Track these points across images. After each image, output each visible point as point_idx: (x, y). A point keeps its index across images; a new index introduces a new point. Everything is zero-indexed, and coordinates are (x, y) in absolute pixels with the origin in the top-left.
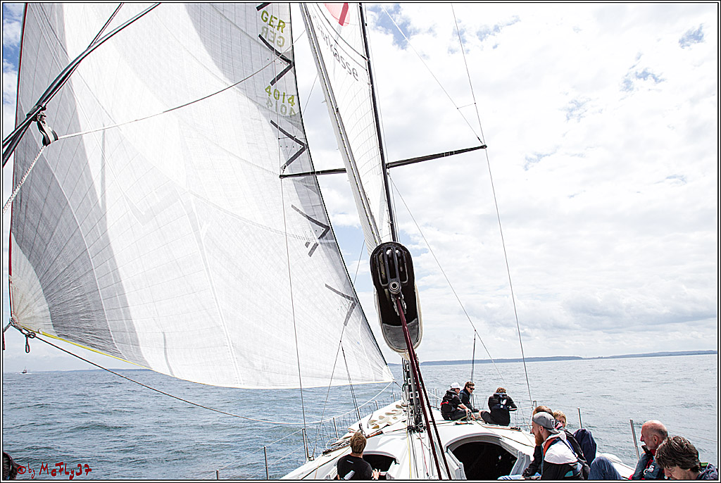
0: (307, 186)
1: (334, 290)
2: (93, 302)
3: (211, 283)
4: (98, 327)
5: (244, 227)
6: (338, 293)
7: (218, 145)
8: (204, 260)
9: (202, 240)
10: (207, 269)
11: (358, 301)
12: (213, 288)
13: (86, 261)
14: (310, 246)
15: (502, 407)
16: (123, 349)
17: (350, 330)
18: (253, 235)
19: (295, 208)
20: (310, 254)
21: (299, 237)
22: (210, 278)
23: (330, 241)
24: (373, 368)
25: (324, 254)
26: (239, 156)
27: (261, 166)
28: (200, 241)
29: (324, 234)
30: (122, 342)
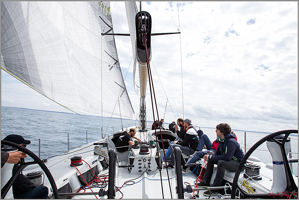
0: (111, 44)
1: (118, 84)
2: (23, 64)
3: (72, 73)
4: (25, 73)
5: (86, 55)
6: (119, 85)
7: (77, 21)
8: (70, 63)
9: (70, 56)
10: (71, 67)
11: (126, 89)
12: (73, 74)
13: (21, 48)
14: (110, 67)
15: (173, 128)
16: (35, 85)
17: (122, 99)
18: (89, 59)
19: (106, 52)
20: (110, 70)
21: (106, 63)
22: (72, 70)
23: (117, 66)
24: (129, 113)
25: (115, 70)
26: (86, 28)
27: (94, 33)
28: (68, 56)
29: (116, 63)
30: (35, 82)
